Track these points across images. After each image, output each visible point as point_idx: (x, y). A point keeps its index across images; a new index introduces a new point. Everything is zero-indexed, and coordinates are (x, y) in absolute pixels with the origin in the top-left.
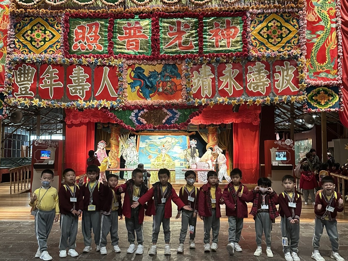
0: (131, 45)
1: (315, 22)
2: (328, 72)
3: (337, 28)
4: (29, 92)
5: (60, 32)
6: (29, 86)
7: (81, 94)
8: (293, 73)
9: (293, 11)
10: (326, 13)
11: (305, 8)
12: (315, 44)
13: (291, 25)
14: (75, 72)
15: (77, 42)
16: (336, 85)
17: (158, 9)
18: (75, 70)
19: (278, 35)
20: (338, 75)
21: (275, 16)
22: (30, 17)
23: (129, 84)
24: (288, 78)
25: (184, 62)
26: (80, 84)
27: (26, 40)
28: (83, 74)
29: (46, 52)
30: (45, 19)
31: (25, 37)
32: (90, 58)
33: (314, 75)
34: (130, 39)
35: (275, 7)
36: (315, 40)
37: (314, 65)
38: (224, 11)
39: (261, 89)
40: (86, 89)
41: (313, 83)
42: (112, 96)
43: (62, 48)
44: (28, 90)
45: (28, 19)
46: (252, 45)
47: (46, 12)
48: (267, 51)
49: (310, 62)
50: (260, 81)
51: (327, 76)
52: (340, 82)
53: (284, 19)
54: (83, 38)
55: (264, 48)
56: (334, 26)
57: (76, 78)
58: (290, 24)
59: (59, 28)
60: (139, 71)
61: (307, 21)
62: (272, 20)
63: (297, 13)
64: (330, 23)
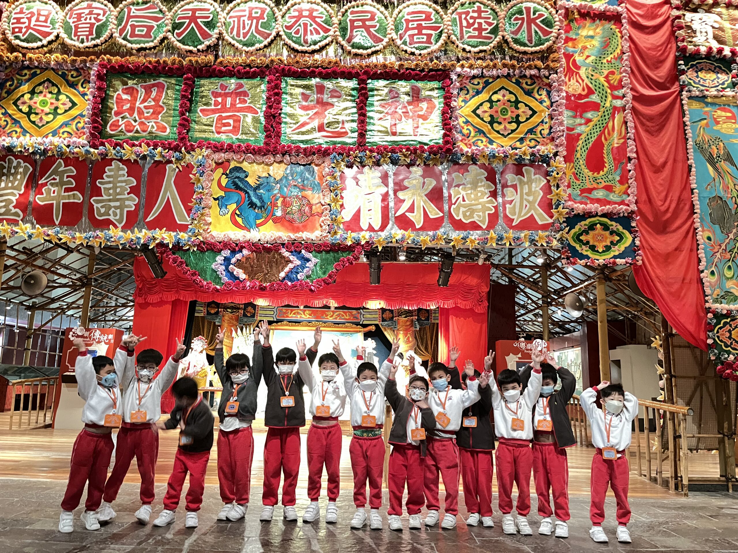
0: (225, 125)
1: (582, 95)
2: (609, 188)
3: (624, 109)
4: (14, 210)
5: (86, 97)
6: (14, 199)
7: (118, 217)
8: (541, 189)
9: (540, 75)
10: (602, 79)
11: (562, 69)
12: (583, 137)
13: (536, 100)
14: (108, 173)
15: (119, 118)
16: (626, 215)
17: (281, 60)
18: (110, 170)
19: (512, 118)
20: (629, 195)
21: (505, 82)
22: (32, 69)
23: (215, 199)
24: (531, 198)
25: (328, 160)
26: (118, 197)
27: (21, 110)
28: (125, 178)
29: (55, 133)
30: (60, 73)
31: (17, 106)
32: (140, 146)
33: (581, 194)
34: (224, 115)
35: (505, 66)
36: (583, 128)
37: (581, 175)
38: (407, 69)
39: (479, 216)
40: (127, 206)
41: (579, 208)
42: (178, 222)
43: (88, 128)
44: (11, 207)
45: (28, 73)
46: (461, 132)
47: (63, 59)
48: (490, 146)
49: (574, 170)
50: (476, 202)
51: (608, 196)
52: (633, 207)
53: (522, 88)
54: (131, 110)
55: (484, 139)
56: (618, 103)
57: (111, 185)
58: (534, 98)
59: (86, 90)
60: (238, 174)
61: (567, 92)
62: (500, 90)
63: (547, 78)
64: (610, 98)
